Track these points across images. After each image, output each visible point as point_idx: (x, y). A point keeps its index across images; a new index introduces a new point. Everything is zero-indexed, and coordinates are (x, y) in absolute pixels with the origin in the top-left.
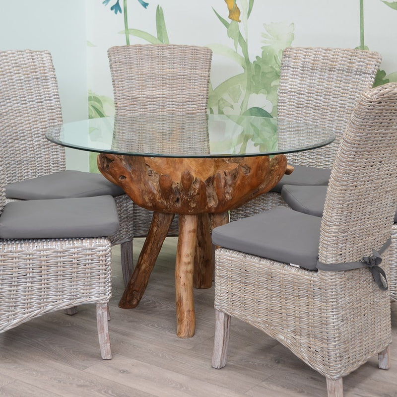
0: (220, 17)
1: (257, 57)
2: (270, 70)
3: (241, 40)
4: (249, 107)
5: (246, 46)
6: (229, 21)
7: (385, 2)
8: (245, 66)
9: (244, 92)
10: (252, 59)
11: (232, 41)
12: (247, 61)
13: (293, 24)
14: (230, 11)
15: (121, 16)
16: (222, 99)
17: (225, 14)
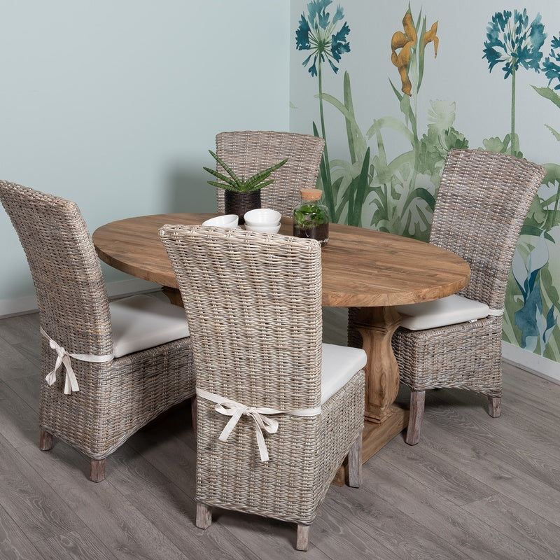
0: (394, 89)
1: (424, 135)
2: (434, 150)
3: (411, 116)
4: (415, 188)
5: (415, 122)
6: (402, 94)
7: (534, 87)
8: (414, 144)
9: (412, 171)
10: (420, 137)
11: (403, 115)
12: (416, 138)
13: (454, 102)
14: (403, 83)
15: (316, 78)
16: (394, 176)
17: (399, 87)
